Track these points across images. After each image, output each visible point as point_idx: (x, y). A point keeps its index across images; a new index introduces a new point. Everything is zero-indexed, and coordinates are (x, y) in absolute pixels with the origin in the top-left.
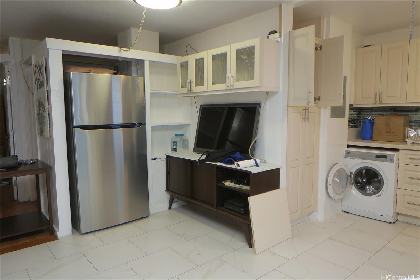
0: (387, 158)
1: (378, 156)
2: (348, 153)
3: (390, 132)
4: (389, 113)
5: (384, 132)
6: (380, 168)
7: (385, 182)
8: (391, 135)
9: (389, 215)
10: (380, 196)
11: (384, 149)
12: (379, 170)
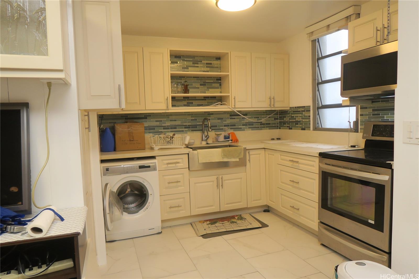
0: (150, 167)
1: (141, 167)
2: (107, 170)
3: (133, 141)
4: (120, 121)
5: (127, 141)
6: (144, 179)
7: (150, 192)
8: (134, 143)
9: (157, 225)
10: (147, 209)
11: (136, 159)
12: (143, 181)
